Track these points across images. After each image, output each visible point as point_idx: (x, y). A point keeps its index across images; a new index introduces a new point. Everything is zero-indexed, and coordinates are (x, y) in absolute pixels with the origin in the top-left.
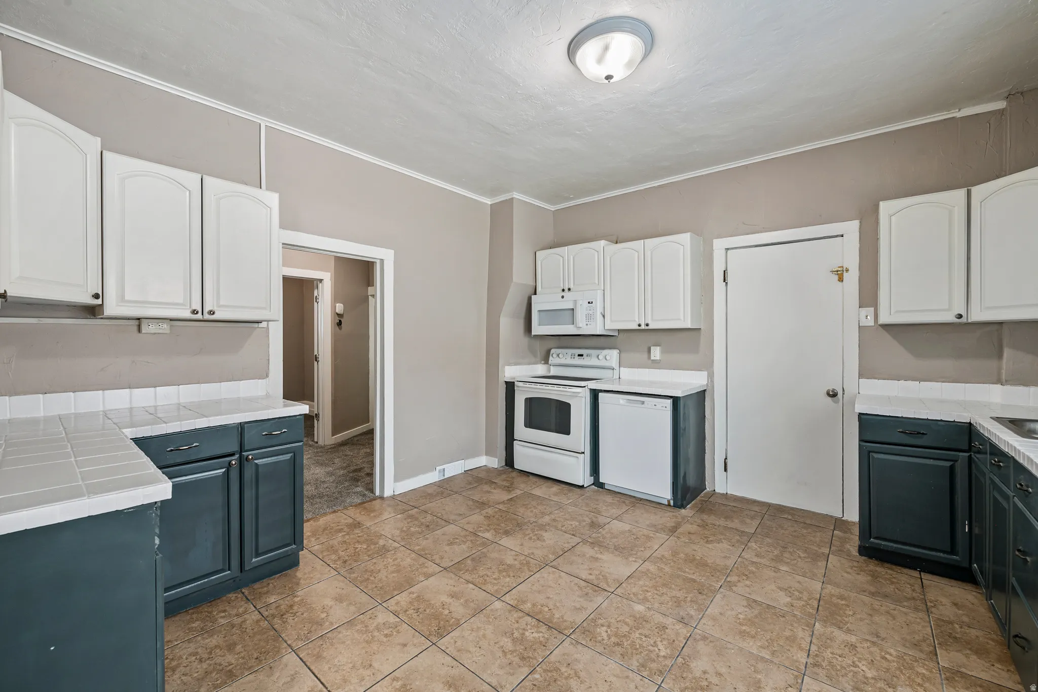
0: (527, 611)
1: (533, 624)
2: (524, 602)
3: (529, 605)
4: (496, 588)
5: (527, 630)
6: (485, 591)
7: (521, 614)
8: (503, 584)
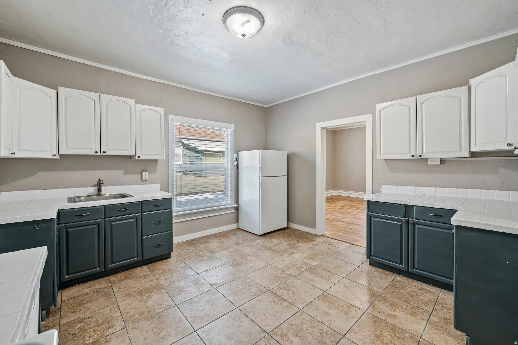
0: (285, 302)
1: (283, 296)
2: (287, 307)
3: (284, 305)
4: (303, 317)
5: (286, 294)
6: (310, 316)
7: (289, 300)
8: (299, 319)
